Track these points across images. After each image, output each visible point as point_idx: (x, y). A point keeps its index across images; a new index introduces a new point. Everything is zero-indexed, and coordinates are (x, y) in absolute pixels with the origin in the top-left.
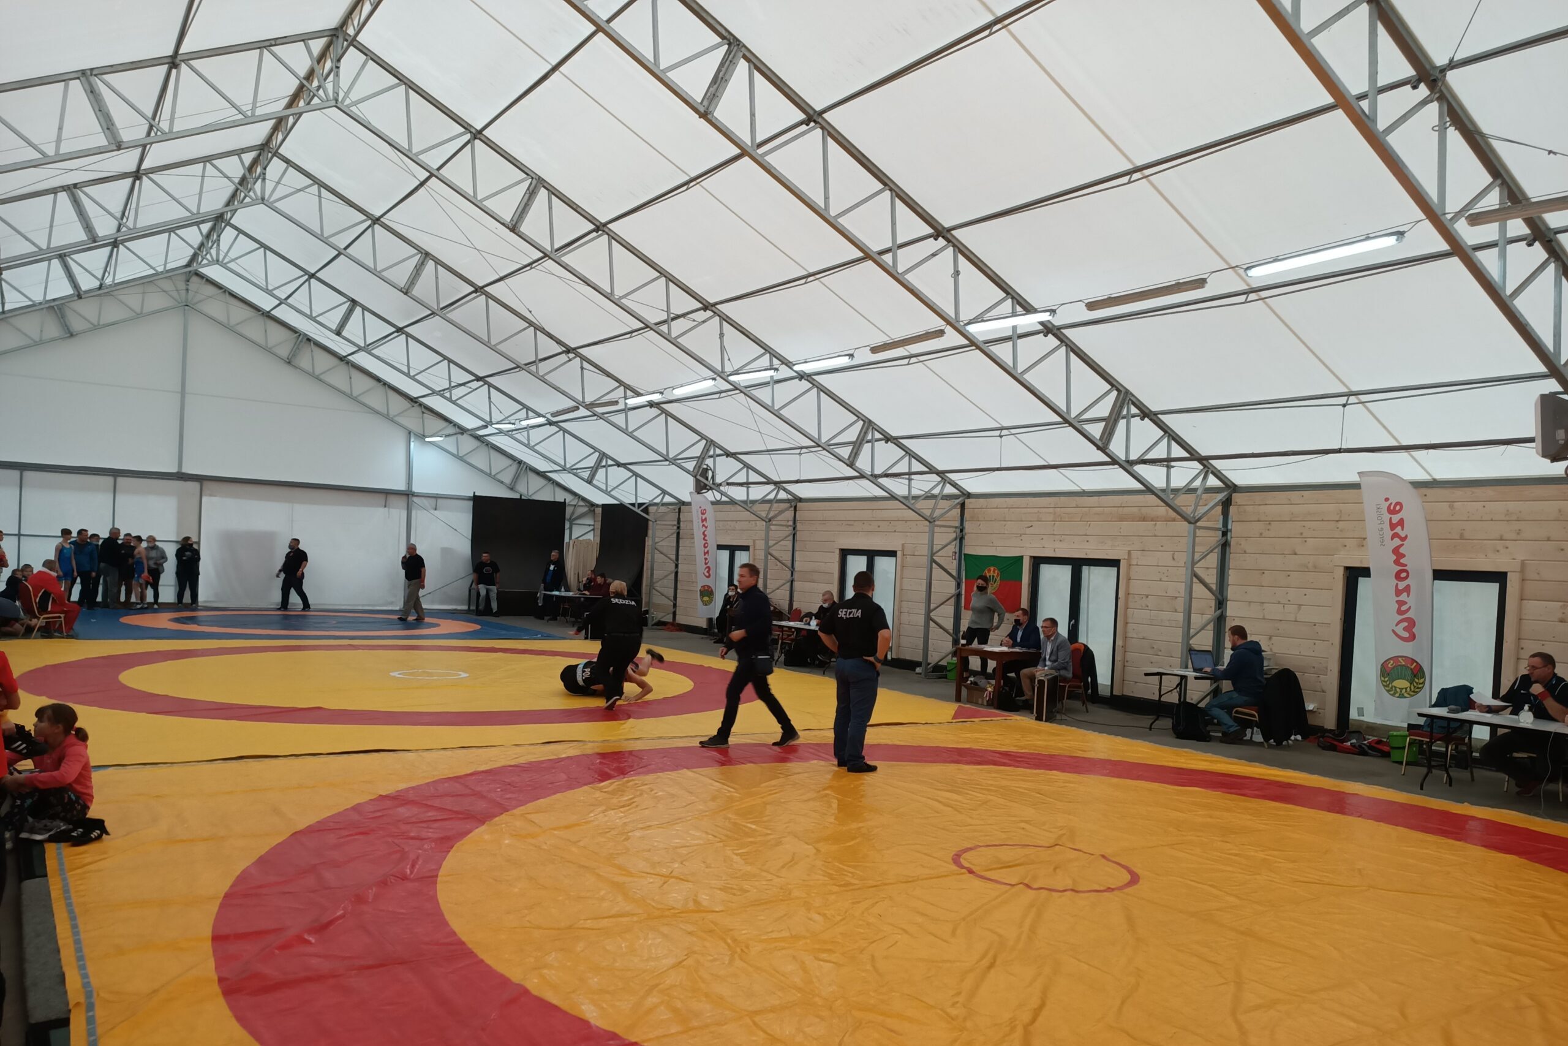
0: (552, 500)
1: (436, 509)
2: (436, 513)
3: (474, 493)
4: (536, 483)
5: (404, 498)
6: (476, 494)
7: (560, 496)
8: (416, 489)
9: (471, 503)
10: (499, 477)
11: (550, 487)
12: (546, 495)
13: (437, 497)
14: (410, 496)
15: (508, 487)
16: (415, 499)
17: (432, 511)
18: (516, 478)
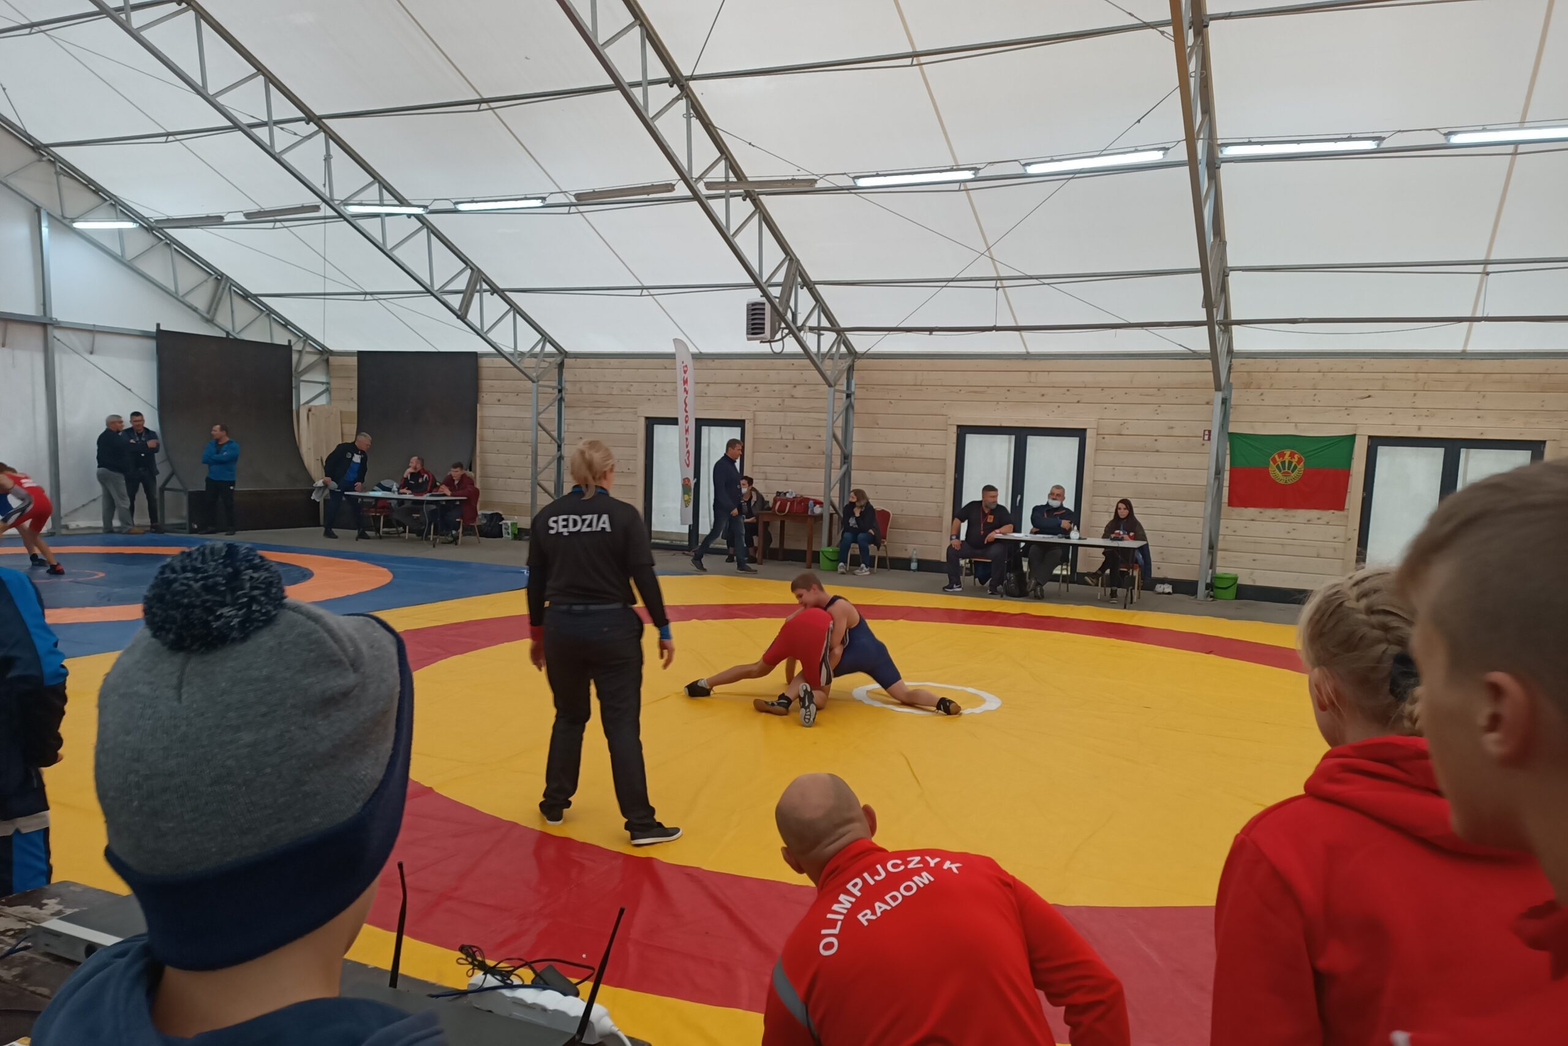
0: (269, 341)
1: (91, 353)
2: (92, 358)
3: (158, 325)
4: (244, 312)
5: (38, 331)
6: (162, 328)
7: (281, 338)
8: (58, 313)
9: (152, 344)
10: (189, 299)
11: (264, 321)
12: (258, 333)
13: (93, 331)
14: (49, 328)
15: (203, 317)
16: (58, 333)
17: (87, 356)
18: (214, 303)
